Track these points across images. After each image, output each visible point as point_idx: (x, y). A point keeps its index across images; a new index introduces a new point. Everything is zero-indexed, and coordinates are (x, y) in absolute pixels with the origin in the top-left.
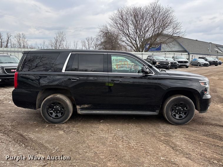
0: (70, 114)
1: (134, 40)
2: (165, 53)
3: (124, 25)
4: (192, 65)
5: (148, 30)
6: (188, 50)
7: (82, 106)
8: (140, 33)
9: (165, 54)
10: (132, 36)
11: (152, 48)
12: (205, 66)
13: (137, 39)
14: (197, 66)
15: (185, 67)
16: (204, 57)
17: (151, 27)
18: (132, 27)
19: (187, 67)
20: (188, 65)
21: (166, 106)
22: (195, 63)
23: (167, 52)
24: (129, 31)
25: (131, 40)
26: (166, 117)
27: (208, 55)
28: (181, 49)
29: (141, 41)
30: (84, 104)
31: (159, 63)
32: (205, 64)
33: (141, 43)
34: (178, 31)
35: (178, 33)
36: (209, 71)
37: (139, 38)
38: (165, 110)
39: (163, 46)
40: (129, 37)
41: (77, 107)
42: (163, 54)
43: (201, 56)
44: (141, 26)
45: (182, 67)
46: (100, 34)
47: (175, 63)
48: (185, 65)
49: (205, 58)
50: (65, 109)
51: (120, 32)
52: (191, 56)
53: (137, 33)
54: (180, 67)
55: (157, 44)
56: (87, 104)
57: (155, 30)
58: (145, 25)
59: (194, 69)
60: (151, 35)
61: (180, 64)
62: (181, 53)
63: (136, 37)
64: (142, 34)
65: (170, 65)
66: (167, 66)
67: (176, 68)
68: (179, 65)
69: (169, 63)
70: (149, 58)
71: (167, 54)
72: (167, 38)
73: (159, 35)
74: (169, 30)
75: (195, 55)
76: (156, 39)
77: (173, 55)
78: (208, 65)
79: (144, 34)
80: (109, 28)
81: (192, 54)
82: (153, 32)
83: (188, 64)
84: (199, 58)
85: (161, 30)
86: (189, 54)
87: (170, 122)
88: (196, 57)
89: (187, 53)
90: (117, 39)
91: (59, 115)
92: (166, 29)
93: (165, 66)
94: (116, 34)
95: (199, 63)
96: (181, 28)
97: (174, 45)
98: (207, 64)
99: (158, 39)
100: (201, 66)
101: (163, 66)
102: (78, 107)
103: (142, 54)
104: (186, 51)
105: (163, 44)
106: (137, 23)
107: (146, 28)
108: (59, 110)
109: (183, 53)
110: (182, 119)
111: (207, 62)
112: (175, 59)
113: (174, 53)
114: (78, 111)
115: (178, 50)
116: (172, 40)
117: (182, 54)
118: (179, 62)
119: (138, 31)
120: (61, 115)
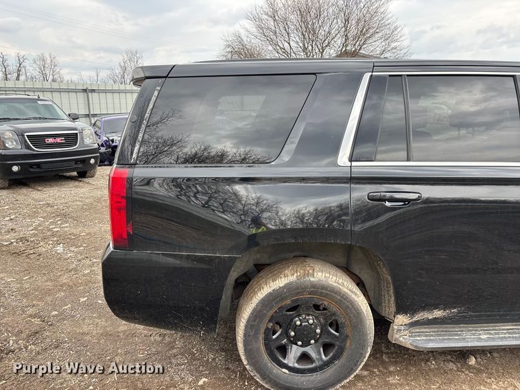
41: (397, 320)
56: (445, 308)
91: (318, 354)
102: (401, 320)
108: (315, 336)
120: (323, 357)
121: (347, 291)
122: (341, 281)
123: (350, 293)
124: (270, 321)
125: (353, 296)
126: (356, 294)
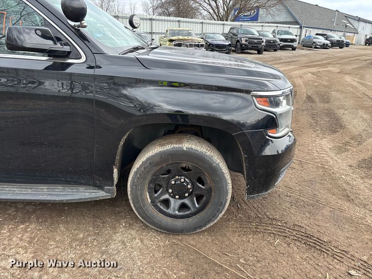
2: (263, 24)
4: (303, 46)
6: (300, 21)
9: (262, 26)
12: (323, 48)
14: (312, 47)
15: (291, 49)
16: (324, 33)
19: (294, 49)
20: (295, 46)
22: (309, 42)
27: (331, 30)
28: (289, 19)
31: (246, 41)
32: (324, 44)
36: (327, 56)
42: (258, 26)
43: (320, 32)
45: (286, 48)
47: (275, 42)
48: (290, 45)
49: (325, 35)
52: (304, 30)
54: (283, 48)
61: (283, 44)
65: (264, 44)
66: (260, 46)
67: (275, 50)
68: (281, 45)
69: (263, 41)
70: (232, 31)
71: (266, 26)
75: (311, 29)
77: (275, 28)
78: (329, 46)
81: (306, 27)
83: (295, 44)
84: (317, 34)
86: (301, 28)
88: (313, 32)
89: (298, 26)
93: (255, 47)
95: (314, 42)
98: (327, 45)
100: (317, 48)
101: (253, 47)
103: (223, 24)
104: (297, 23)
109: (291, 26)
110: (188, 216)
111: (328, 42)
112: (277, 36)
113: (277, 25)
115: (284, 20)
117: (289, 27)
118: (281, 40)
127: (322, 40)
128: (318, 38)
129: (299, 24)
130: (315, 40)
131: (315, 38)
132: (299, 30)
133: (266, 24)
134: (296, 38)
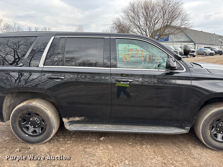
0: (52, 130)
1: (144, 31)
2: (173, 43)
3: (135, 18)
4: (198, 54)
5: (157, 22)
6: (194, 41)
7: (71, 119)
8: (150, 24)
9: (173, 44)
10: (143, 28)
11: (161, 38)
12: (211, 55)
13: (147, 30)
14: (203, 55)
15: (192, 56)
17: (161, 19)
18: (142, 20)
19: (194, 56)
21: (203, 122)
22: (202, 52)
23: (175, 42)
24: (139, 23)
25: (141, 32)
26: (202, 138)
27: (212, 45)
28: (187, 40)
29: (151, 32)
30: (75, 116)
32: (211, 53)
33: (150, 34)
34: (186, 22)
35: (186, 25)
37: (149, 29)
38: (201, 128)
39: (171, 37)
40: (139, 28)
41: (63, 120)
42: (171, 44)
43: (206, 46)
44: (151, 18)
46: (113, 26)
48: (192, 54)
49: (210, 48)
50: (46, 122)
51: (131, 24)
53: (147, 25)
55: (166, 35)
56: (79, 117)
57: (165, 21)
58: (154, 17)
59: (201, 58)
60: (160, 27)
62: (188, 43)
63: (146, 28)
64: (152, 25)
69: (178, 53)
71: (175, 44)
72: (175, 29)
73: (167, 26)
74: (178, 22)
75: (200, 45)
76: (165, 30)
77: (181, 45)
79: (154, 26)
80: (121, 20)
81: (198, 44)
82: (162, 23)
83: (195, 54)
84: (205, 48)
85: (170, 22)
86: (195, 44)
87: (208, 146)
88: (202, 47)
89: (193, 43)
90: (129, 31)
91: (39, 131)
92: (175, 20)
94: (128, 26)
95: (205, 52)
96: (190, 19)
97: (182, 35)
98: (213, 53)
99: (167, 30)
100: (207, 55)
102: (65, 120)
104: (192, 42)
105: (171, 35)
106: (147, 15)
107: (155, 20)
108: (37, 124)
109: (189, 43)
113: (181, 43)
114: (65, 126)
115: (185, 40)
116: (180, 31)
119: (148, 23)
120: (40, 132)
121: (43, 108)
122: (41, 105)
123: (44, 110)
124: (20, 118)
125: (45, 110)
126: (47, 110)
127: (209, 51)
128: (206, 50)
129: (194, 42)
130: (205, 51)
131: (205, 50)
132: (194, 45)
133: (175, 43)
134: (195, 50)
